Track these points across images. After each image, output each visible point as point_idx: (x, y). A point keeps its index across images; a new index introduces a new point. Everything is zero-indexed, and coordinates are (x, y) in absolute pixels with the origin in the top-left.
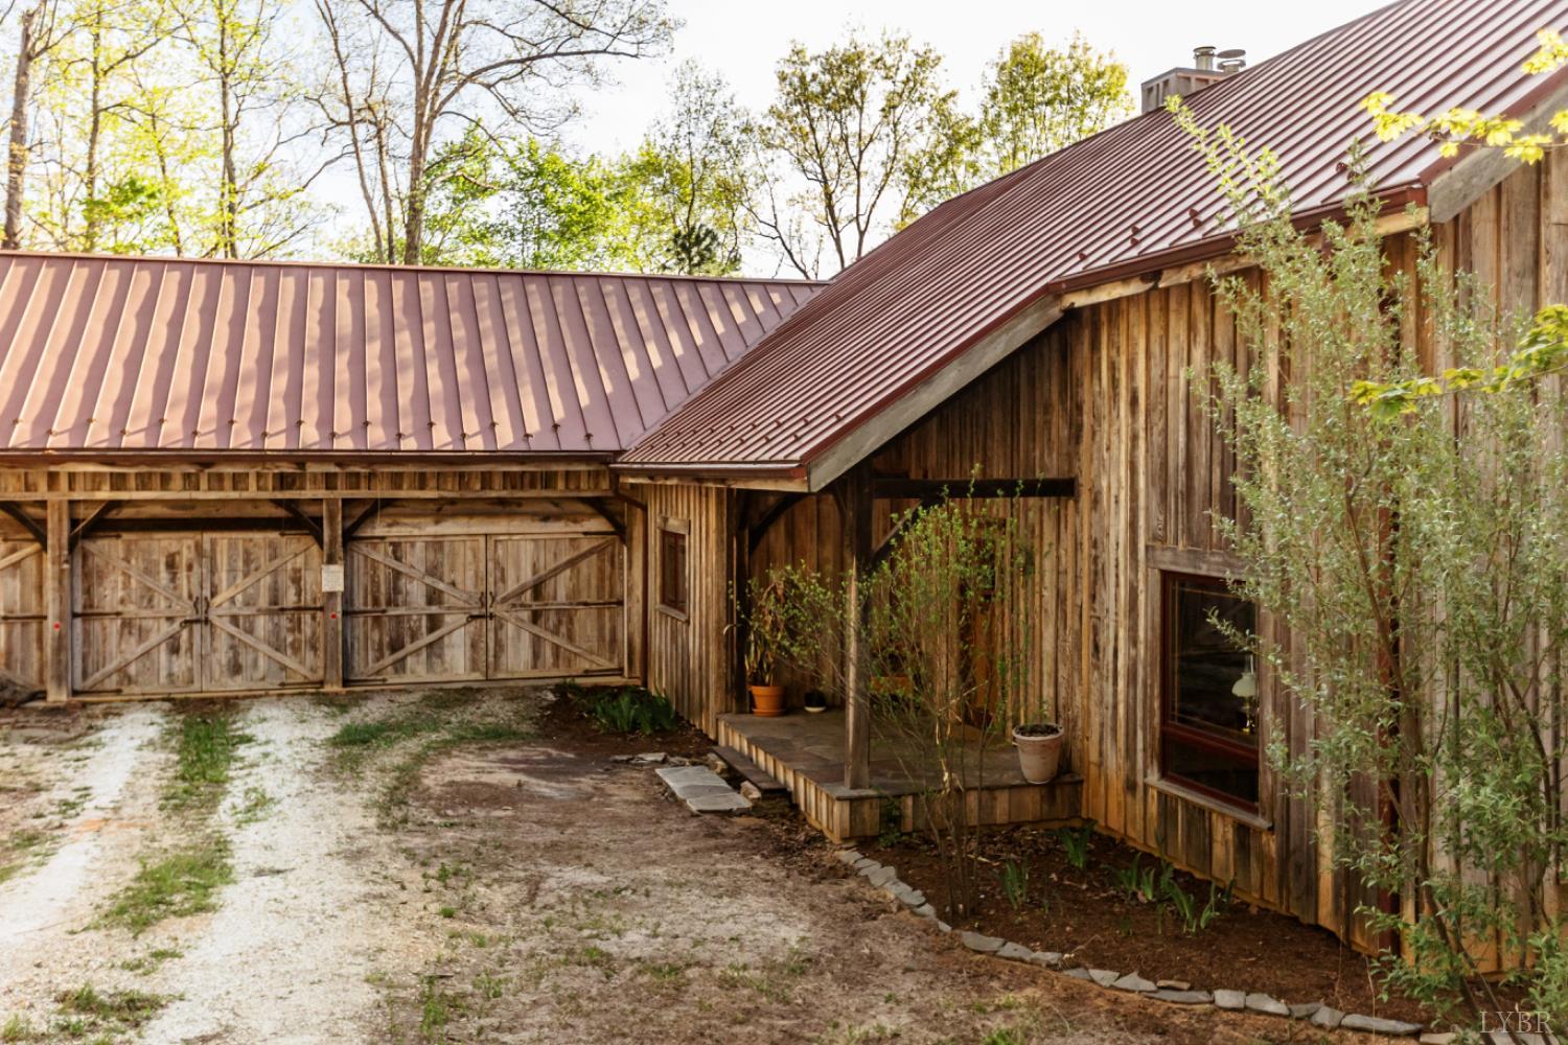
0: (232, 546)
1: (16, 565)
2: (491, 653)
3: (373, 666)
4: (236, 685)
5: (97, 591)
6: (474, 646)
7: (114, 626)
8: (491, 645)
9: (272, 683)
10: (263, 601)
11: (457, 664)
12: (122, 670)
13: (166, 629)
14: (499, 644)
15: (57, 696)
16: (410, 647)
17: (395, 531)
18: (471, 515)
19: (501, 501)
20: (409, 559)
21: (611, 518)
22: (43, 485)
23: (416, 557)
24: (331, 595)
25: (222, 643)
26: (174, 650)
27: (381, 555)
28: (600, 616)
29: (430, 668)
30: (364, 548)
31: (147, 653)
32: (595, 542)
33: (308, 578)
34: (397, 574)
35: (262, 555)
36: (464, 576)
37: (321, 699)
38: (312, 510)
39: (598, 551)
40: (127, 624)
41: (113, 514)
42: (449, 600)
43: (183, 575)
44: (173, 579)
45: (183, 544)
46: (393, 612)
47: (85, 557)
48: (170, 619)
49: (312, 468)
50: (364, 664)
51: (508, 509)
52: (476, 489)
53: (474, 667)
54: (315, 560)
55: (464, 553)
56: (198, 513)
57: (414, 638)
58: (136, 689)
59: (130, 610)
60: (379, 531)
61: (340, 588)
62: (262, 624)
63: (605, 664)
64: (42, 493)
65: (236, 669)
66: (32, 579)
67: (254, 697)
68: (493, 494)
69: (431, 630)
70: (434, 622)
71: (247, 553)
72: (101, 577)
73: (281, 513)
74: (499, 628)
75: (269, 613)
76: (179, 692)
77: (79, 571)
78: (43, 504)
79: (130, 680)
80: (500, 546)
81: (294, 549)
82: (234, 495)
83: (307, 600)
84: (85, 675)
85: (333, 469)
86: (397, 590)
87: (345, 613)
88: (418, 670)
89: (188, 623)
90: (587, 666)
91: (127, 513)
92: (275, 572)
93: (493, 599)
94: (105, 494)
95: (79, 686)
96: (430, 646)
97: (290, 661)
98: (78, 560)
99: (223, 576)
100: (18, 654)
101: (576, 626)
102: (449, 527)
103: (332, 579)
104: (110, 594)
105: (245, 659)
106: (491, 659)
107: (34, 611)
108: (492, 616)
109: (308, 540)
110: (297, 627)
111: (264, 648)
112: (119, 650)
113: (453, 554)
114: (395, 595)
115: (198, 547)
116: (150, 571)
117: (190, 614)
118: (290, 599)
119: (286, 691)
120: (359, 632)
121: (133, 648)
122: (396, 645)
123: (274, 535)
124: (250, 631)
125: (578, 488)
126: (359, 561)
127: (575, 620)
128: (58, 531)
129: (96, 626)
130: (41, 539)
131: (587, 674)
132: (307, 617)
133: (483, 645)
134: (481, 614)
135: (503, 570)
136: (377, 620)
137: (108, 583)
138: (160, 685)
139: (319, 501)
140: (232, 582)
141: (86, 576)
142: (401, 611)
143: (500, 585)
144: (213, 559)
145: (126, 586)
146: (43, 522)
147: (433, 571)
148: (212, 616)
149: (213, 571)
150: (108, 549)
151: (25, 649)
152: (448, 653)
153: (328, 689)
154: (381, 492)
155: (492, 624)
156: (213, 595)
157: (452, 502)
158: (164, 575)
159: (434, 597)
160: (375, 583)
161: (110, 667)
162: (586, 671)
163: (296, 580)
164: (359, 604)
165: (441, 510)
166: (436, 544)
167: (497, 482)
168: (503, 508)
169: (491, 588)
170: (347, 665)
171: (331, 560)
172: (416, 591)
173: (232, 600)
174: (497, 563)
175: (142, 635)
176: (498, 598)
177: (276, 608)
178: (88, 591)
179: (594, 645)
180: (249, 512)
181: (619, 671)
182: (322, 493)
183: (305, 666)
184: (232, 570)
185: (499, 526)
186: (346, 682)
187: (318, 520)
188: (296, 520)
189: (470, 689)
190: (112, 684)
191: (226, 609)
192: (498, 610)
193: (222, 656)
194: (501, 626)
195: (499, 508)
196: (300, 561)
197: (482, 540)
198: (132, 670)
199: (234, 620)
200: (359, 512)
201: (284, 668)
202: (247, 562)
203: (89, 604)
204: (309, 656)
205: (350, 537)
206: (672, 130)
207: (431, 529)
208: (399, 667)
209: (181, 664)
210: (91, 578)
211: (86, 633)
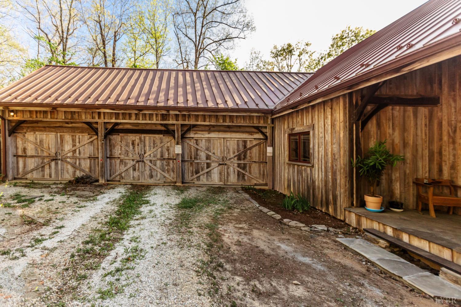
0: (150, 139)
1: (92, 142)
2: (226, 176)
3: (191, 178)
4: (151, 181)
5: (113, 151)
6: (220, 173)
7: (118, 161)
8: (226, 173)
9: (162, 181)
10: (159, 156)
11: (215, 179)
12: (120, 175)
13: (132, 163)
14: (228, 174)
15: (102, 181)
16: (201, 173)
17: (196, 136)
18: (219, 131)
19: (229, 127)
20: (201, 145)
21: (263, 133)
22: (97, 117)
23: (203, 144)
24: (178, 154)
25: (147, 168)
26: (134, 170)
27: (192, 143)
28: (259, 166)
29: (207, 180)
30: (188, 141)
31: (127, 170)
32: (257, 142)
33: (171, 149)
34: (197, 149)
35: (158, 142)
36: (217, 151)
37: (175, 188)
38: (171, 128)
39: (259, 145)
40: (121, 161)
41: (116, 127)
42: (213, 158)
43: (136, 147)
44: (134, 148)
45: (136, 137)
46: (196, 161)
47: (110, 140)
48: (133, 160)
49: (172, 112)
50: (188, 177)
51: (231, 129)
52: (221, 122)
53: (221, 181)
54: (173, 144)
55: (217, 143)
56: (140, 127)
57: (202, 170)
58: (124, 181)
59: (122, 157)
60: (192, 135)
61: (180, 152)
62: (158, 162)
63: (261, 182)
64: (96, 120)
65: (151, 176)
66: (96, 146)
67: (156, 185)
68: (227, 124)
69: (208, 167)
70: (208, 165)
71: (154, 141)
72: (114, 147)
73: (163, 128)
74: (228, 168)
75: (161, 160)
76: (135, 182)
77: (108, 144)
78: (97, 123)
79: (123, 178)
80: (228, 142)
81: (167, 140)
82: (149, 122)
83: (171, 156)
84: (110, 176)
85: (177, 113)
86: (197, 155)
87: (182, 161)
88: (203, 180)
89: (138, 161)
90: (255, 182)
91: (120, 127)
92: (162, 147)
93: (226, 158)
94: (113, 120)
95: (109, 179)
96: (207, 173)
97: (166, 175)
98: (108, 141)
99: (147, 148)
100: (93, 168)
101: (252, 169)
102: (213, 135)
103: (178, 149)
104: (117, 152)
105: (154, 174)
106: (226, 178)
107: (97, 156)
108: (226, 164)
109: (171, 138)
110: (168, 165)
111: (159, 170)
112: (120, 169)
113: (214, 144)
114: (197, 156)
115: (140, 139)
116: (127, 145)
117: (138, 159)
118: (166, 156)
119: (165, 184)
120: (186, 167)
121: (123, 168)
122: (197, 172)
123: (162, 136)
124: (155, 165)
125: (253, 123)
126: (186, 144)
127: (252, 167)
128: (101, 132)
129: (113, 161)
130: (97, 134)
131: (256, 185)
132: (171, 162)
133: (223, 173)
134: (222, 163)
135: (229, 150)
136: (191, 163)
137: (116, 148)
138: (130, 180)
139: (174, 124)
140: (150, 150)
141: (110, 146)
142: (198, 161)
143: (228, 154)
144: (144, 143)
145: (121, 150)
146: (97, 129)
147: (208, 149)
148: (145, 160)
149: (145, 146)
150: (116, 138)
151: (95, 167)
152: (212, 175)
153: (177, 184)
154: (192, 122)
155: (226, 167)
156: (145, 153)
157: (213, 126)
158: (131, 147)
159: (208, 157)
160: (191, 152)
161: (117, 174)
162: (255, 184)
163: (168, 150)
164: (186, 159)
165: (210, 129)
166: (209, 140)
167: (228, 120)
168: (229, 129)
169: (225, 155)
170: (183, 177)
171: (178, 144)
172: (203, 155)
173: (150, 155)
174: (227, 147)
175: (126, 164)
176: (228, 159)
177: (162, 159)
178: (111, 151)
179: (258, 175)
180: (154, 128)
181: (266, 185)
182: (175, 122)
183: (171, 177)
184: (150, 146)
185: (228, 135)
186: (183, 183)
187: (174, 131)
188: (168, 131)
189: (220, 187)
190: (118, 179)
191: (148, 158)
192: (228, 162)
193: (147, 172)
194: (229, 168)
195: (228, 129)
196: (169, 144)
197: (222, 139)
198: (123, 175)
199: (151, 161)
200: (185, 129)
201: (165, 177)
202: (154, 144)
203: (111, 155)
204: (172, 173)
205: (183, 137)
206: (249, 63)
207: (207, 135)
208: (198, 178)
209: (136, 174)
210: (112, 147)
211: (111, 163)
